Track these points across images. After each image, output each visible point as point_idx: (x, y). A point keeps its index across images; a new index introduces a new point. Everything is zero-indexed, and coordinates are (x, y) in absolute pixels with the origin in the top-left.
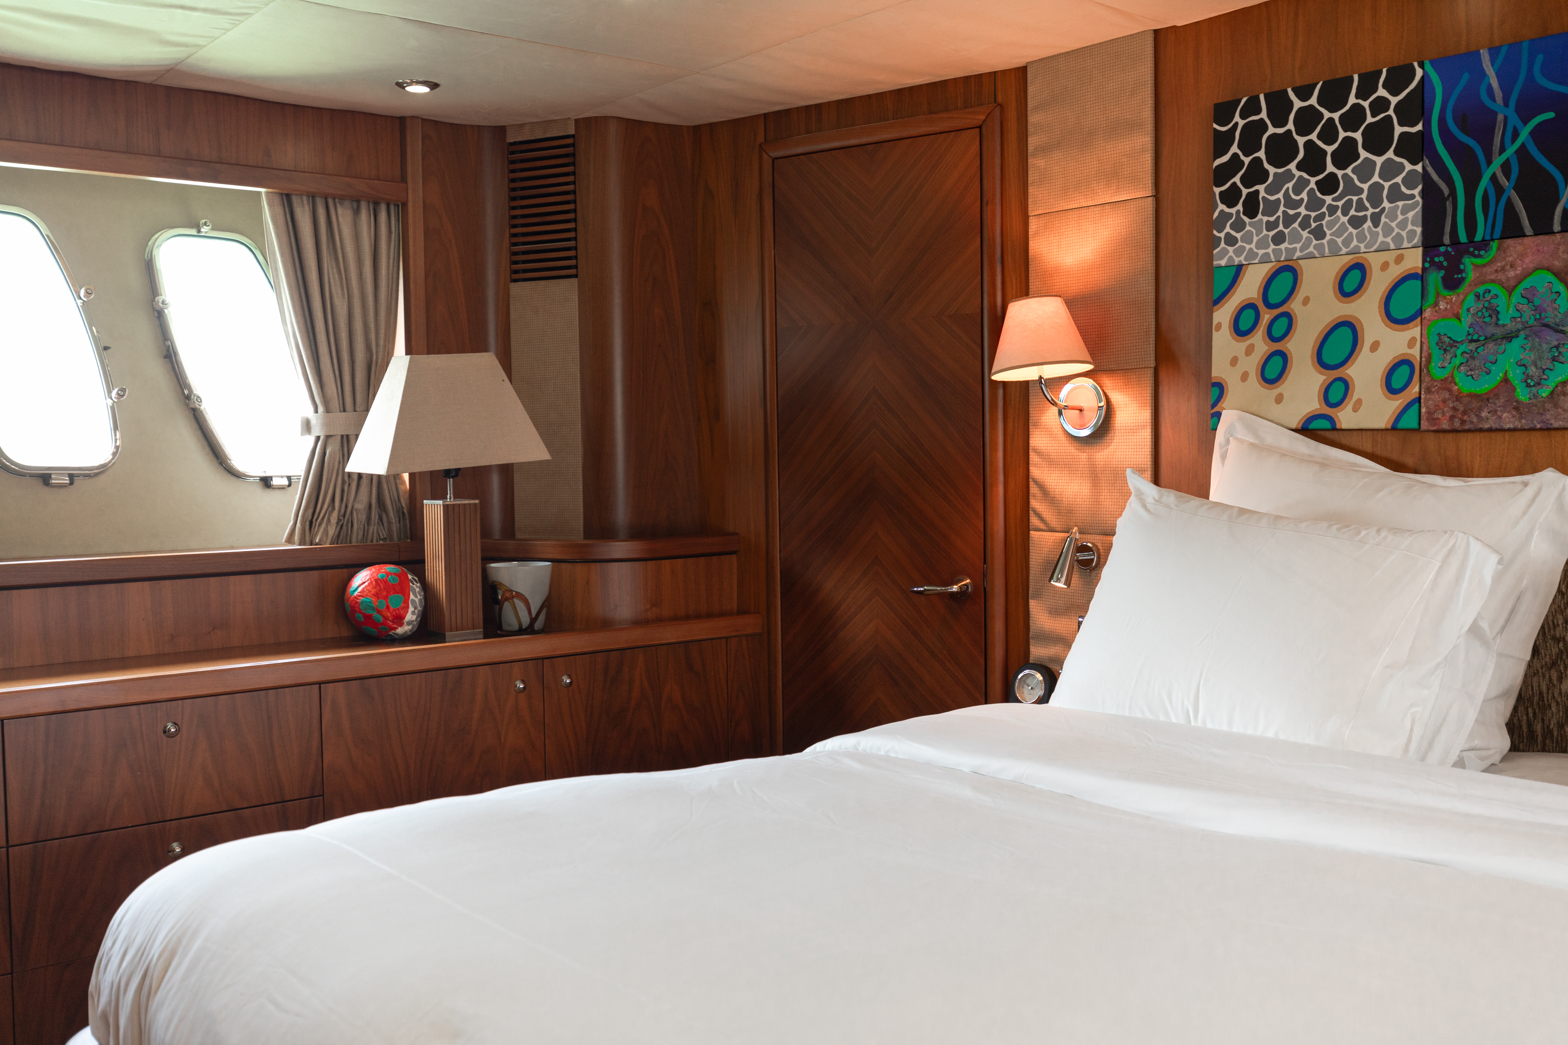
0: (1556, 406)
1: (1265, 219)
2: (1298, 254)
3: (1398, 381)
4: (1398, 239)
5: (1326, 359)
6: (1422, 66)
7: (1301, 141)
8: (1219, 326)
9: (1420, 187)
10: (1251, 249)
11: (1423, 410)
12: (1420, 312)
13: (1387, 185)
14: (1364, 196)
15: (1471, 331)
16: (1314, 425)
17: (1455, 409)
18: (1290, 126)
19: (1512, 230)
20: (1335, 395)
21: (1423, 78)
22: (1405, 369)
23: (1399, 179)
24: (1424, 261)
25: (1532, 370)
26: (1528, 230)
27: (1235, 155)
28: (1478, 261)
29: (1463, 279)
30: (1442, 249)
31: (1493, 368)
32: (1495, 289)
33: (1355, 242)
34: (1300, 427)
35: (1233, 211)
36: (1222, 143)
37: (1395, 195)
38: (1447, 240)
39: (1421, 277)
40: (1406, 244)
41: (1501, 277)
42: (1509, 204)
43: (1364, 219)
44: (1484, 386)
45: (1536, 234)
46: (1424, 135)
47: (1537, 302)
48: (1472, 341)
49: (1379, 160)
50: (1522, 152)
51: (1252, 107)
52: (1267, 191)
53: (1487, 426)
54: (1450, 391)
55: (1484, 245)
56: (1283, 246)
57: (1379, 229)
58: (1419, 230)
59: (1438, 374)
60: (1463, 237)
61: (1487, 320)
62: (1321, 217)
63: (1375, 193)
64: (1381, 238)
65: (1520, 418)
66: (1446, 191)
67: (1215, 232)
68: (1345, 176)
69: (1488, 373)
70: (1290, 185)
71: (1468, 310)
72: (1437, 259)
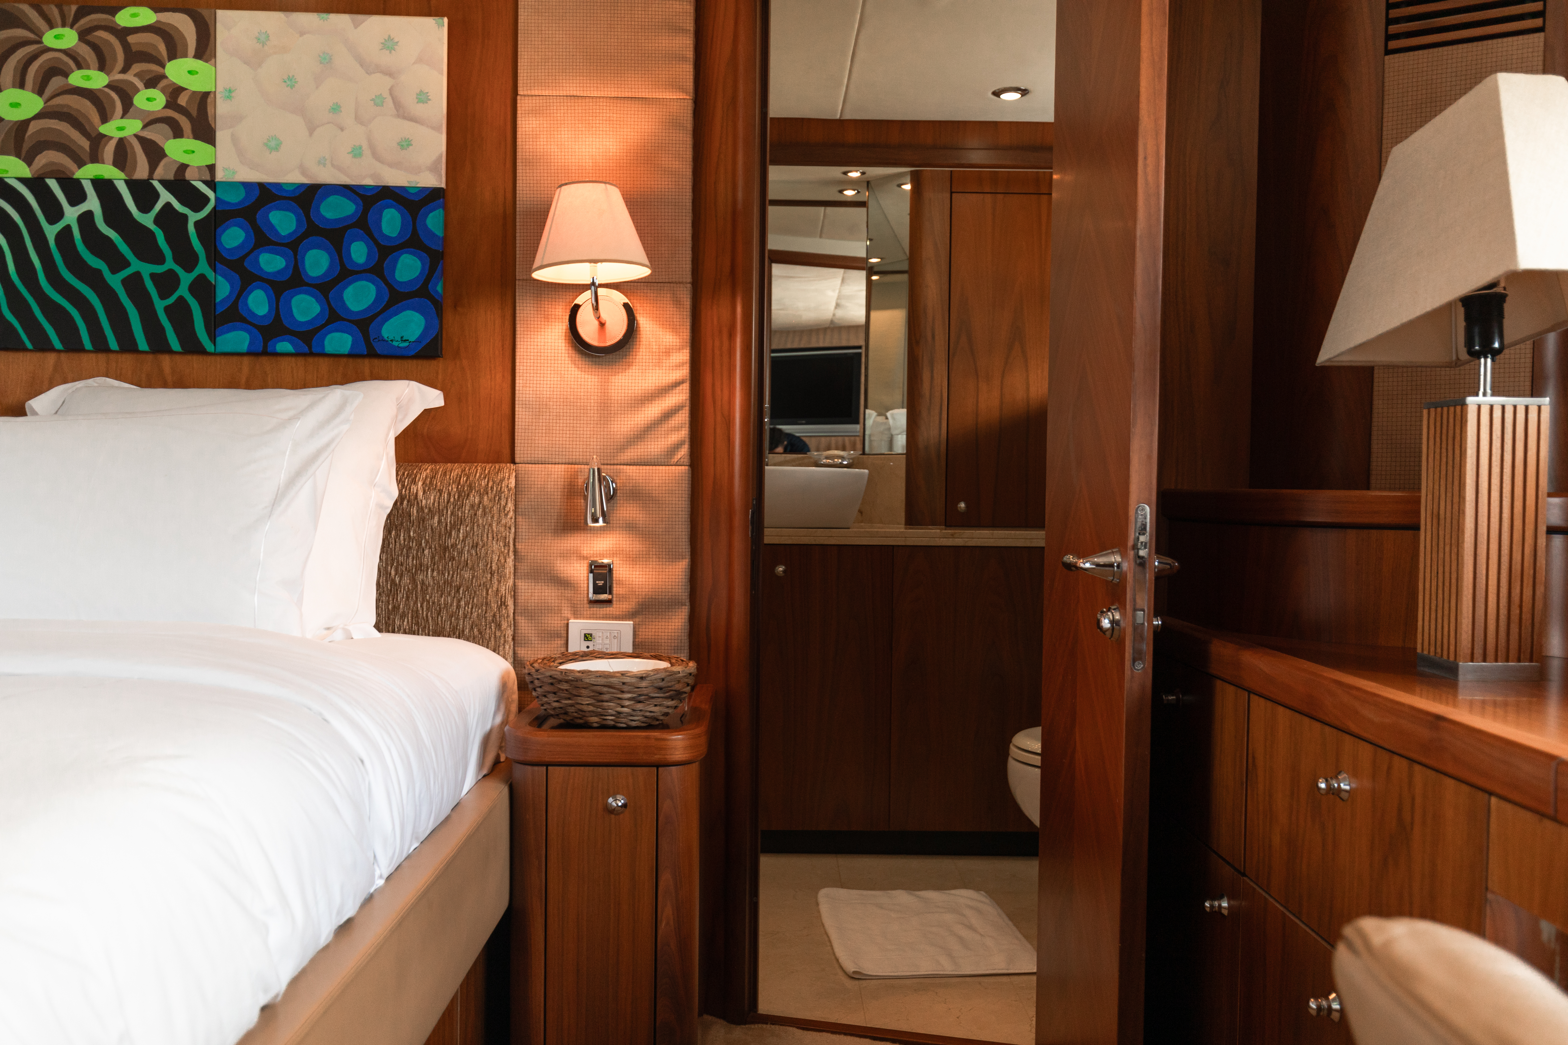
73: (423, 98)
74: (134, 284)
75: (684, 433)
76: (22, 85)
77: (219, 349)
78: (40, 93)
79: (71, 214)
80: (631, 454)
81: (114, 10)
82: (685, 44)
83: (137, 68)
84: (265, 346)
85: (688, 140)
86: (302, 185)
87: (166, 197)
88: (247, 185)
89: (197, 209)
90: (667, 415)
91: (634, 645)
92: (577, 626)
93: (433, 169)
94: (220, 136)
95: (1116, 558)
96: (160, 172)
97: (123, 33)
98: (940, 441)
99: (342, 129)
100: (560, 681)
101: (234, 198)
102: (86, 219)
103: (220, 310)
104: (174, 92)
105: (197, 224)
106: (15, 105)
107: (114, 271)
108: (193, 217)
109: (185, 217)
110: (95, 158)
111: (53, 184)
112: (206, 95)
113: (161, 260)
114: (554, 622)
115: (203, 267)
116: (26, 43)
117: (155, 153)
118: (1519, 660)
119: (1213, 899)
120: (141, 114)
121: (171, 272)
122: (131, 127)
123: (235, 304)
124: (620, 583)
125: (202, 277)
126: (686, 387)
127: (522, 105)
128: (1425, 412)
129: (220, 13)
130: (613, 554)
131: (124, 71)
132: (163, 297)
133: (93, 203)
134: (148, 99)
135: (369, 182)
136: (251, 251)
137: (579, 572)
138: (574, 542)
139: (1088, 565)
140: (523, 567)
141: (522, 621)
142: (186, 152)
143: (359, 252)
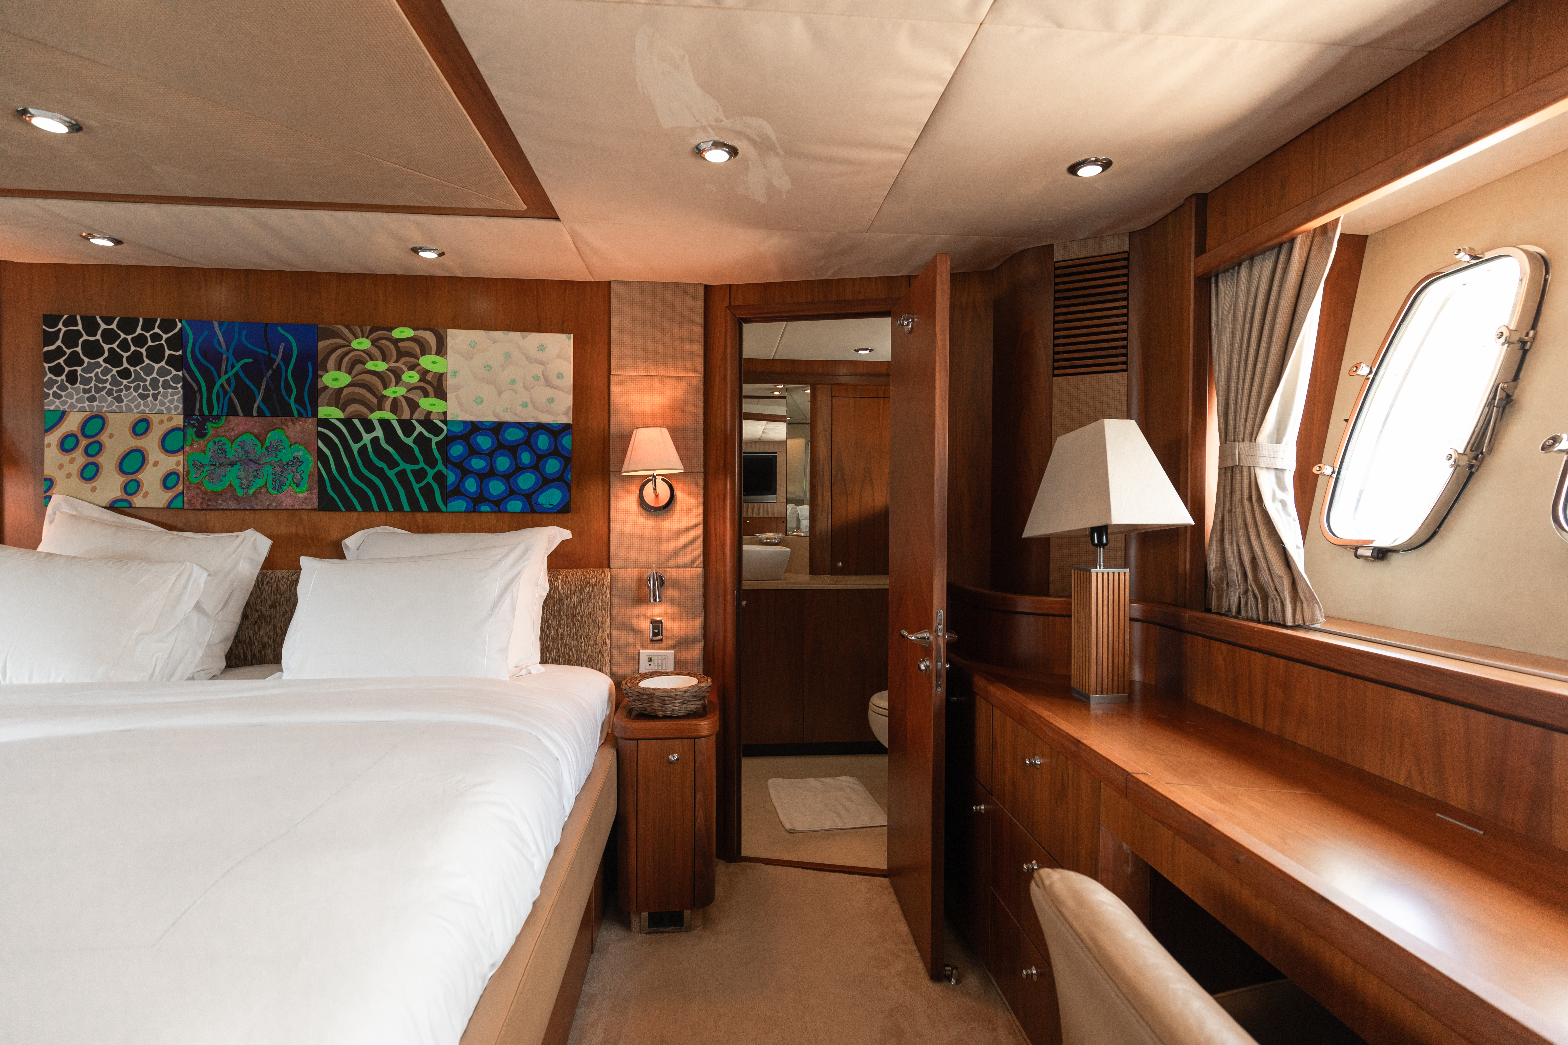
0: (257, 499)
1: (82, 387)
2: (105, 409)
3: (170, 483)
4: (169, 408)
5: (125, 468)
6: (181, 321)
7: (106, 347)
8: (49, 445)
9: (181, 384)
10: (72, 403)
11: (185, 499)
12: (183, 448)
13: (161, 380)
14: (148, 383)
15: (212, 460)
16: (118, 505)
17: (203, 499)
18: (99, 337)
19: (232, 412)
20: (132, 488)
21: (181, 328)
22: (174, 477)
23: (169, 378)
24: (184, 422)
25: (244, 481)
26: (240, 413)
27: (59, 347)
28: (214, 425)
29: (206, 434)
30: (195, 417)
31: (224, 479)
32: (224, 440)
33: (142, 407)
34: (108, 505)
35: (59, 379)
36: (50, 338)
37: (166, 385)
38: (197, 412)
39: (183, 430)
40: (173, 412)
41: (227, 434)
42: (230, 399)
43: (148, 396)
44: (219, 488)
45: (244, 416)
46: (183, 357)
47: (246, 448)
48: (212, 465)
49: (157, 366)
50: (236, 375)
51: (71, 321)
52: (83, 370)
53: (221, 508)
54: (201, 489)
55: (218, 417)
56: (94, 404)
57: (157, 402)
58: (181, 406)
59: (193, 480)
60: (206, 413)
61: (220, 455)
62: (121, 391)
63: (154, 383)
64: (158, 407)
65: (239, 504)
66: (196, 388)
67: (45, 390)
68: (135, 371)
69: (221, 481)
70: (99, 370)
71: (210, 449)
72: (192, 422)
73: (560, 376)
74: (401, 476)
75: (700, 551)
76: (339, 369)
77: (449, 510)
78: (350, 373)
79: (367, 438)
80: (673, 562)
81: (391, 329)
82: (699, 348)
83: (404, 360)
84: (475, 508)
85: (701, 398)
86: (495, 422)
87: (419, 429)
88: (464, 422)
89: (437, 435)
90: (691, 542)
91: (675, 663)
92: (644, 653)
93: (566, 413)
94: (449, 396)
95: (927, 635)
96: (416, 416)
97: (395, 342)
98: (827, 531)
99: (516, 393)
100: (643, 694)
101: (458, 429)
102: (375, 441)
103: (449, 489)
104: (424, 373)
105: (437, 443)
106: (336, 380)
107: (391, 468)
108: (435, 440)
109: (430, 440)
110: (380, 408)
111: (356, 422)
112: (441, 375)
113: (416, 462)
114: (632, 652)
115: (440, 466)
116: (342, 346)
117: (414, 406)
118: (1118, 693)
119: (977, 805)
120: (406, 384)
121: (422, 469)
122: (401, 391)
123: (458, 485)
124: (667, 630)
125: (440, 471)
126: (701, 526)
127: (613, 380)
128: (1073, 571)
129: (450, 331)
130: (663, 615)
131: (396, 361)
132: (418, 482)
133: (379, 432)
134: (410, 377)
135: (531, 421)
136: (467, 457)
137: (645, 625)
138: (642, 609)
139: (913, 638)
140: (615, 623)
141: (614, 652)
142: (431, 405)
143: (526, 458)
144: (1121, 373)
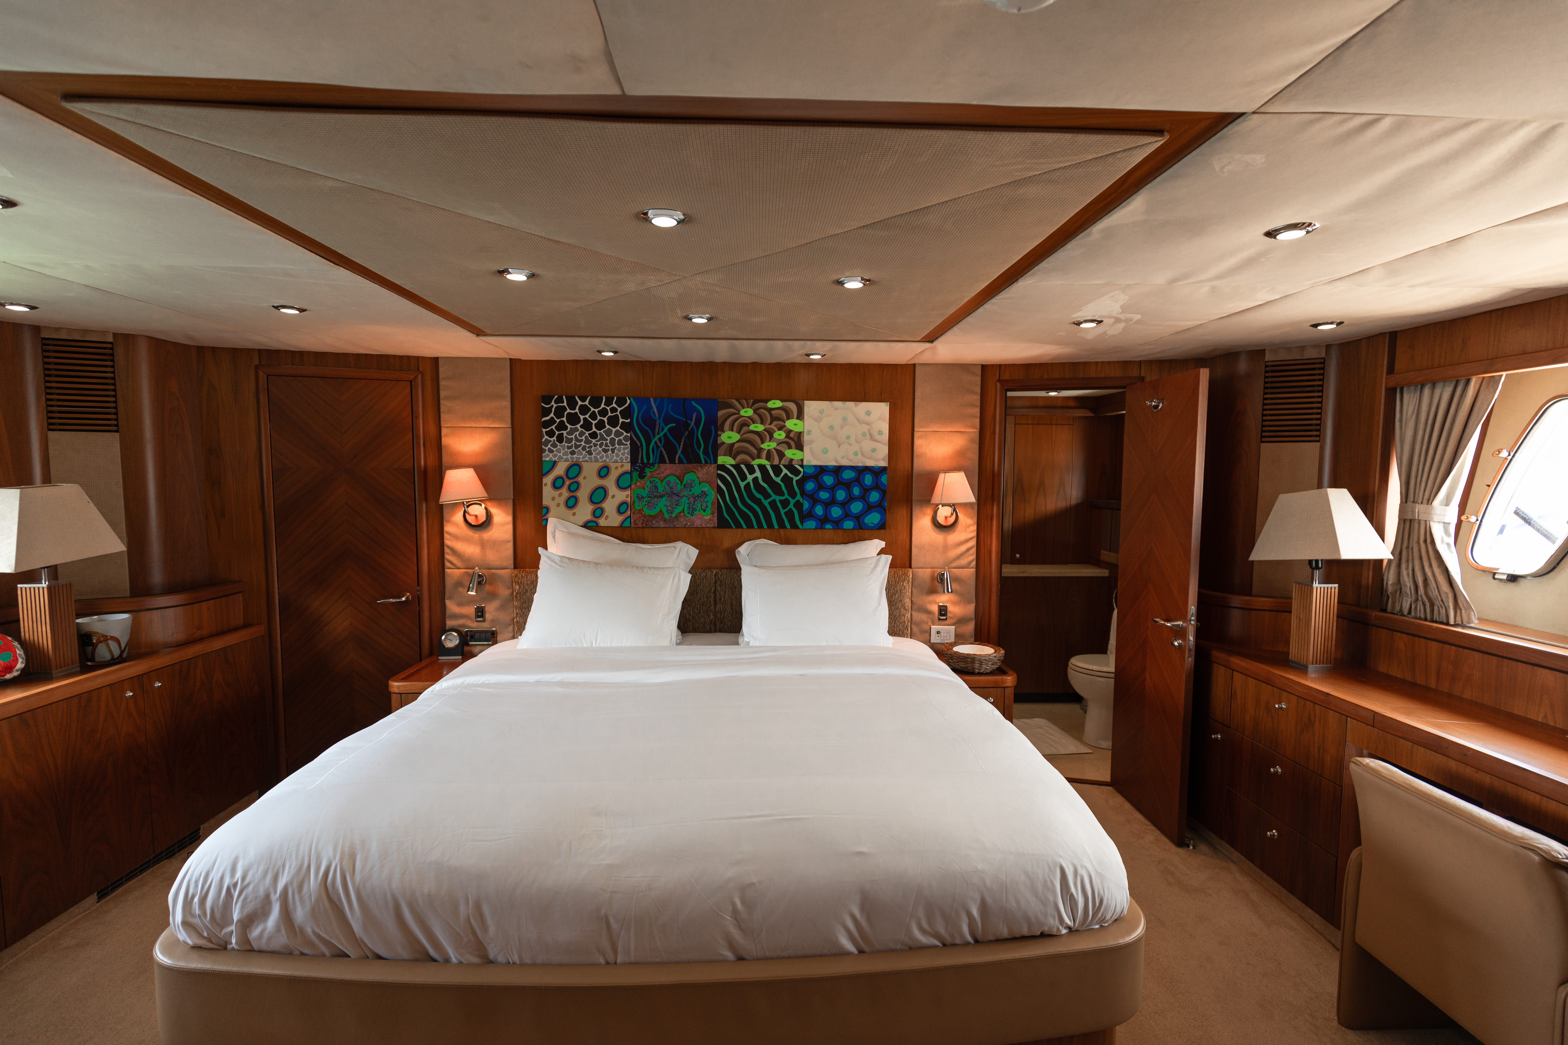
0: (678, 520)
1: (567, 444)
2: (581, 460)
3: (622, 510)
4: (621, 459)
5: (594, 500)
6: (629, 399)
7: (582, 417)
8: (546, 484)
9: (629, 442)
10: (560, 455)
11: (632, 520)
12: (630, 486)
13: (617, 439)
14: (608, 442)
15: (649, 493)
16: (589, 524)
17: (643, 520)
18: (577, 410)
19: (662, 461)
20: (598, 513)
21: (630, 403)
22: (625, 506)
23: (622, 438)
24: (631, 468)
25: (669, 508)
26: (668, 462)
27: (552, 418)
28: (651, 470)
29: (646, 476)
30: (638, 464)
31: (656, 507)
32: (657, 480)
33: (605, 458)
34: (583, 525)
35: (552, 439)
36: (547, 412)
37: (620, 443)
38: (640, 461)
39: (631, 473)
40: (624, 461)
41: (658, 476)
42: (661, 452)
43: (608, 450)
44: (653, 512)
45: (670, 463)
46: (631, 423)
47: (671, 486)
48: (649, 497)
49: (614, 430)
50: (665, 435)
51: (559, 400)
52: (567, 433)
53: (655, 526)
54: (642, 514)
55: (653, 464)
56: (575, 456)
57: (614, 454)
58: (629, 457)
59: (638, 508)
60: (645, 461)
61: (654, 490)
62: (591, 447)
63: (612, 441)
64: (615, 458)
65: (666, 524)
66: (639, 445)
67: (543, 447)
68: (600, 433)
69: (655, 508)
70: (577, 433)
71: (648, 486)
72: (636, 468)
73: (880, 433)
74: (773, 504)
75: (974, 556)
76: (732, 430)
77: (804, 527)
78: (739, 433)
79: (750, 478)
80: (954, 564)
81: (767, 401)
82: (977, 411)
83: (775, 423)
84: (822, 526)
85: (977, 447)
86: (836, 466)
87: (785, 471)
88: (815, 466)
89: (796, 475)
90: (968, 550)
91: (956, 635)
92: (934, 628)
93: (883, 459)
94: (805, 448)
95: (1181, 623)
96: (783, 462)
97: (770, 410)
98: (1009, 530)
99: (850, 445)
101: (810, 471)
102: (755, 480)
103: (804, 513)
104: (789, 432)
105: (796, 481)
106: (729, 437)
107: (766, 499)
108: (795, 479)
109: (792, 479)
110: (759, 457)
111: (743, 467)
112: (801, 433)
113: (783, 494)
114: (926, 627)
115: (799, 497)
116: (734, 414)
117: (781, 455)
119: (1214, 734)
120: (776, 440)
121: (787, 499)
122: (773, 445)
123: (810, 511)
124: (950, 612)
125: (798, 501)
126: (975, 539)
127: (916, 435)
128: (1294, 584)
129: (806, 402)
130: (948, 602)
131: (770, 424)
132: (784, 508)
133: (758, 474)
134: (779, 435)
135: (860, 465)
136: (817, 491)
137: (935, 609)
138: (933, 597)
139: (1169, 624)
140: (915, 607)
141: (913, 627)
142: (793, 454)
143: (856, 491)
144: (1315, 443)
